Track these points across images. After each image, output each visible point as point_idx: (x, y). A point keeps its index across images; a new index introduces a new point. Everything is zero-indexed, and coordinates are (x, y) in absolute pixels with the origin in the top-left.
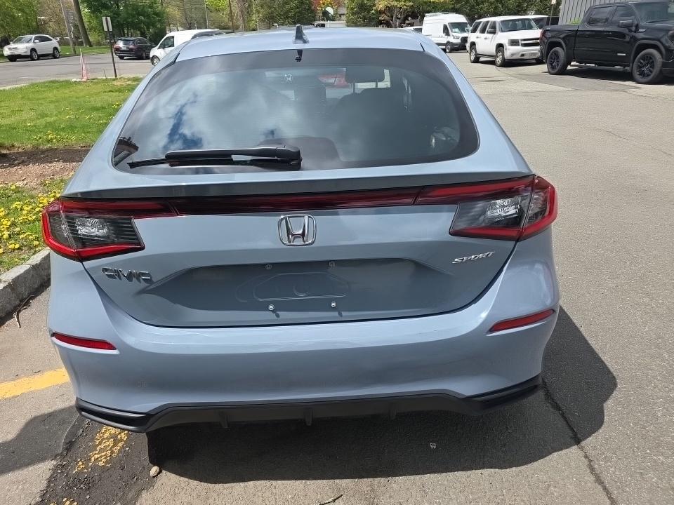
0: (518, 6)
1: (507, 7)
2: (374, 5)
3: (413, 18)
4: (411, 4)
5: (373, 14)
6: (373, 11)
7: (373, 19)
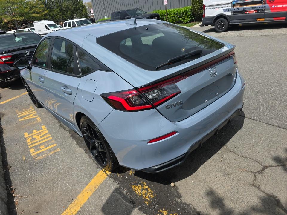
0: (71, 16)
1: (67, 16)
2: (3, 20)
3: (25, 24)
4: (23, 18)
5: (4, 24)
6: (3, 23)
7: (5, 26)
